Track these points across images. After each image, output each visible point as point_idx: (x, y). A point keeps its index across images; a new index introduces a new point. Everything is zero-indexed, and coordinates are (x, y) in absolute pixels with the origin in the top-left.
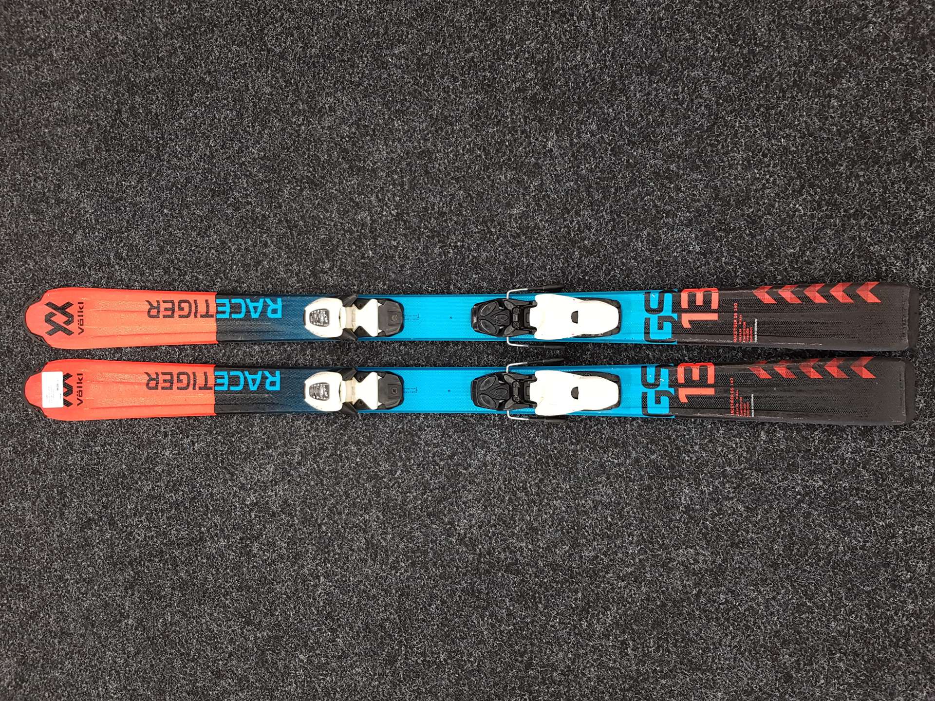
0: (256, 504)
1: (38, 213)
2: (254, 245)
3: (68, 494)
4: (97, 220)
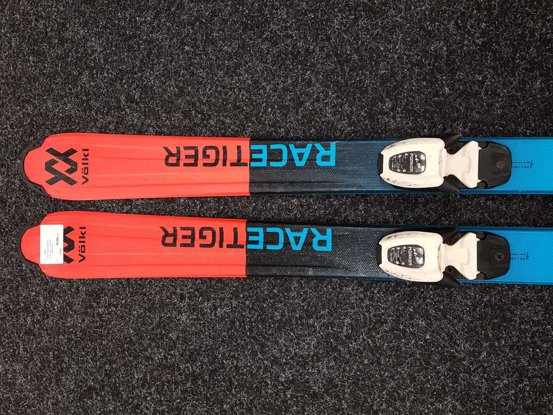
0: (293, 381)
1: (38, 54)
2: (295, 84)
3: (66, 359)
4: (106, 60)
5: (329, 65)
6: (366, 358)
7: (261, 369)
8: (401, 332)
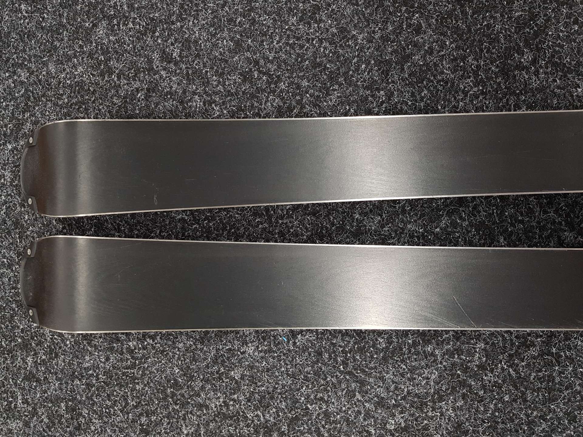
5: (445, 6)
6: (506, 394)
7: (361, 414)
8: (553, 357)
